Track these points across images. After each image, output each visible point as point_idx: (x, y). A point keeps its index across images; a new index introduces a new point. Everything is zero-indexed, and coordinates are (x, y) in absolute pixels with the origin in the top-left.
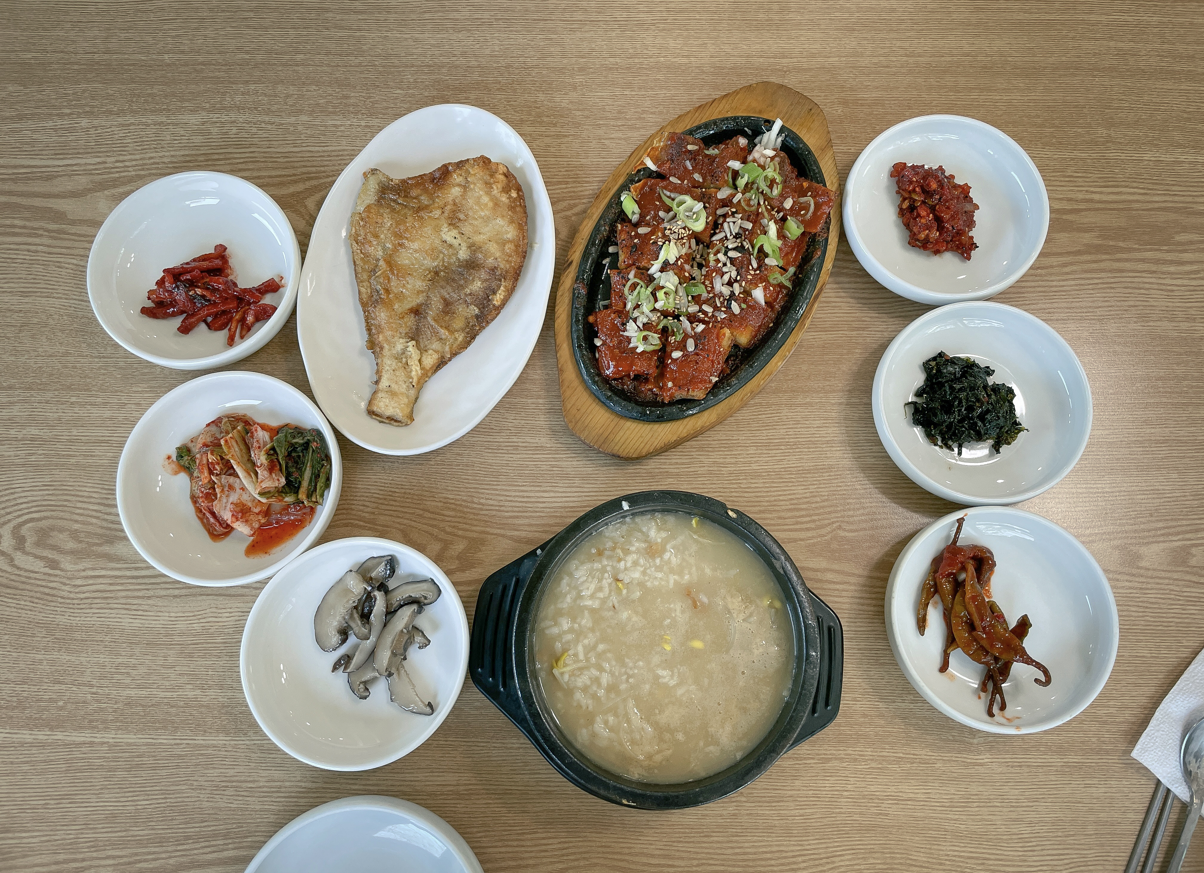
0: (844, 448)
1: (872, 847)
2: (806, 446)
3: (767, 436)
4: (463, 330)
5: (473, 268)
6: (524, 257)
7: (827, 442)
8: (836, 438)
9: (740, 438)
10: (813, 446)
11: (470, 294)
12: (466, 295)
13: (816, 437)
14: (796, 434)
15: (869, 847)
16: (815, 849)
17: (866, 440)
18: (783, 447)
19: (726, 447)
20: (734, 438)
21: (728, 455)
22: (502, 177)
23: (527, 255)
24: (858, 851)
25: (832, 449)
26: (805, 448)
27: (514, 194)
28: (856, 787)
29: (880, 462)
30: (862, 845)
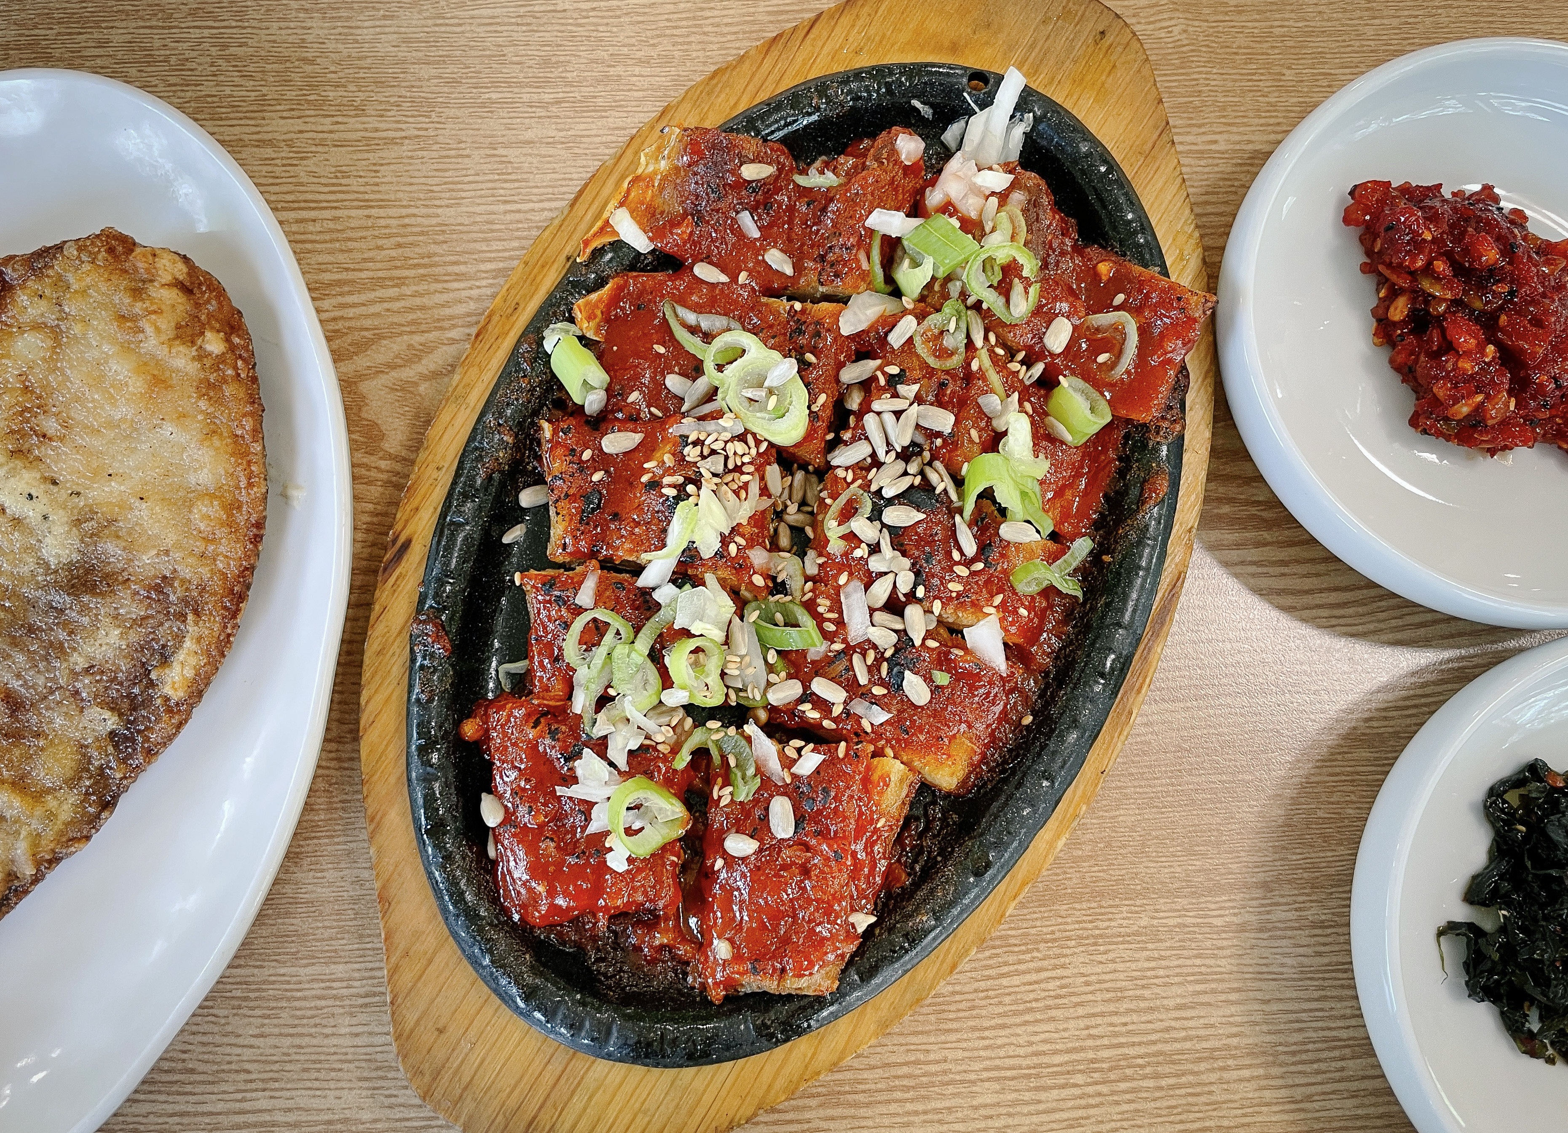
0: (1261, 1071)
2: (1148, 1070)
3: (1031, 1044)
4: (72, 782)
5: (92, 589)
6: (257, 539)
7: (1211, 1055)
8: (1234, 1041)
9: (950, 1055)
10: (1167, 1069)
11: (87, 671)
12: (74, 675)
13: (1176, 1040)
14: (1116, 1035)
17: (1325, 1040)
18: (1079, 1079)
19: (907, 1089)
20: (932, 1057)
21: (916, 1113)
22: (172, 296)
23: (268, 531)
25: (1226, 1075)
26: (1145, 1077)
27: (214, 344)
29: (1371, 1111)
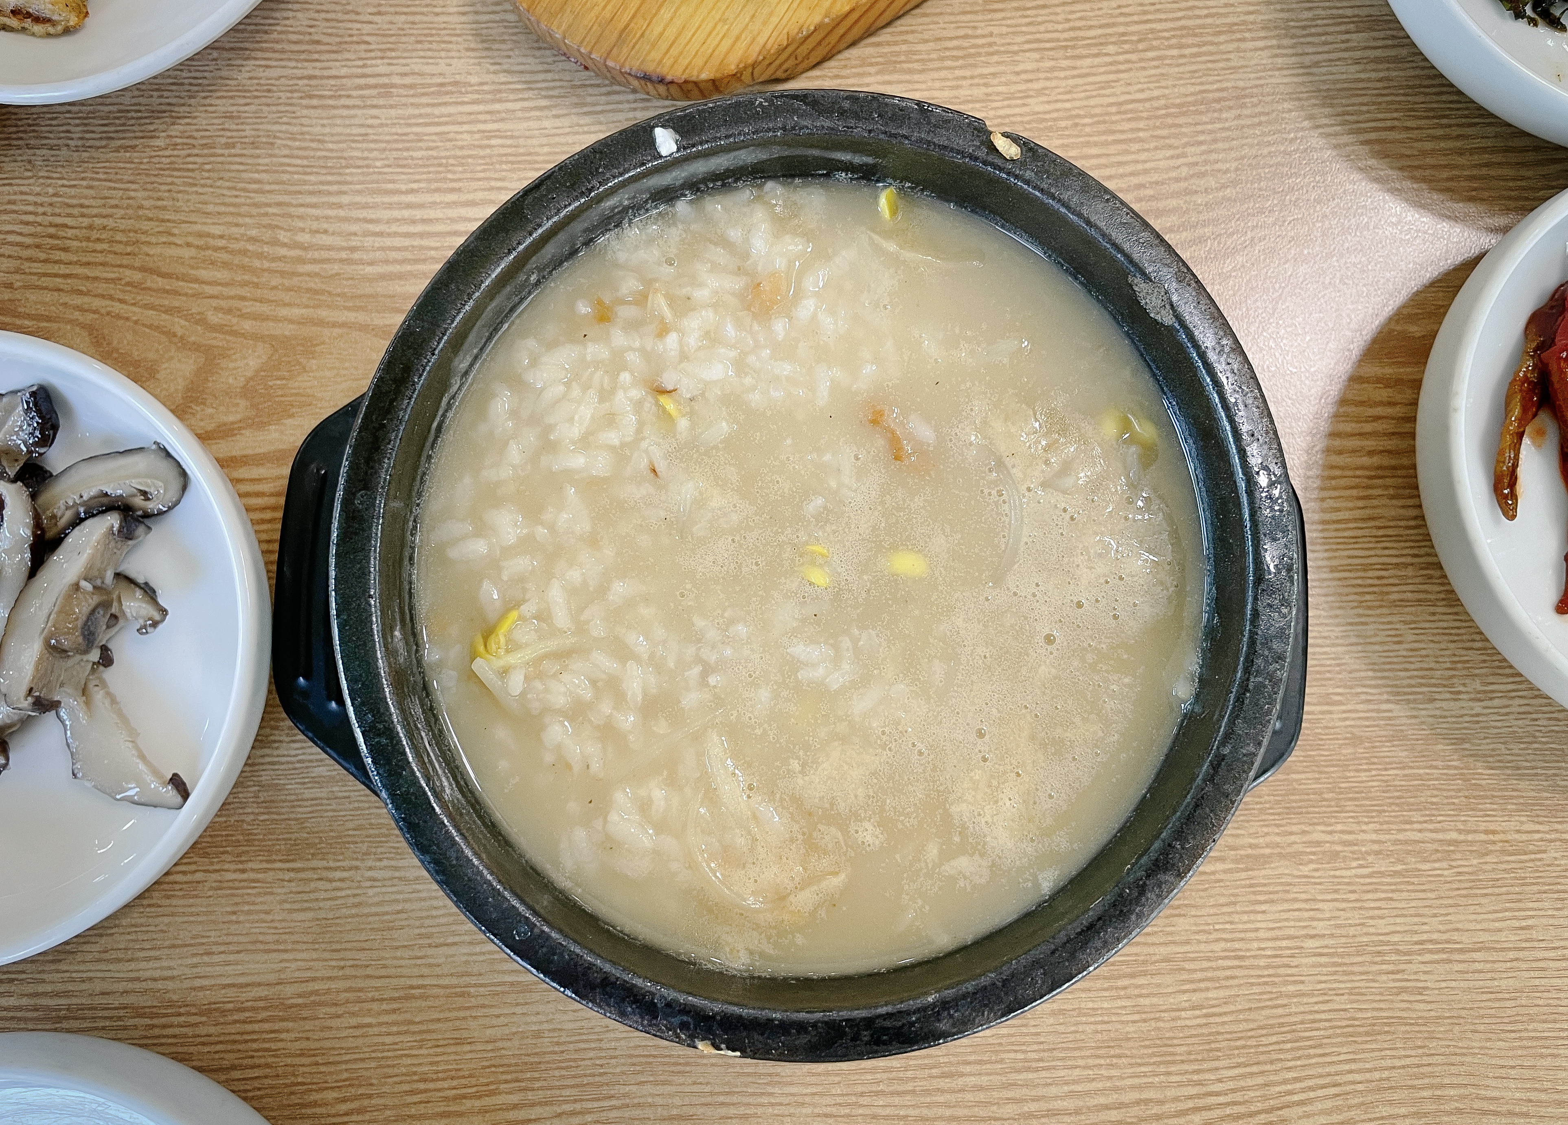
0: (1274, 42)
1: (1386, 1074)
2: (1173, 41)
3: (1068, 20)
7: (1231, 29)
8: (1251, 18)
9: (996, 30)
10: (1190, 41)
13: (1199, 17)
14: (1145, 13)
15: (1377, 1075)
16: (1233, 1091)
17: (1333, 17)
18: (1111, 49)
19: (957, 58)
20: (979, 32)
21: (965, 78)
24: (1348, 1088)
25: (1243, 45)
26: (1170, 47)
28: (1337, 926)
29: (1373, 75)
30: (1359, 1071)
